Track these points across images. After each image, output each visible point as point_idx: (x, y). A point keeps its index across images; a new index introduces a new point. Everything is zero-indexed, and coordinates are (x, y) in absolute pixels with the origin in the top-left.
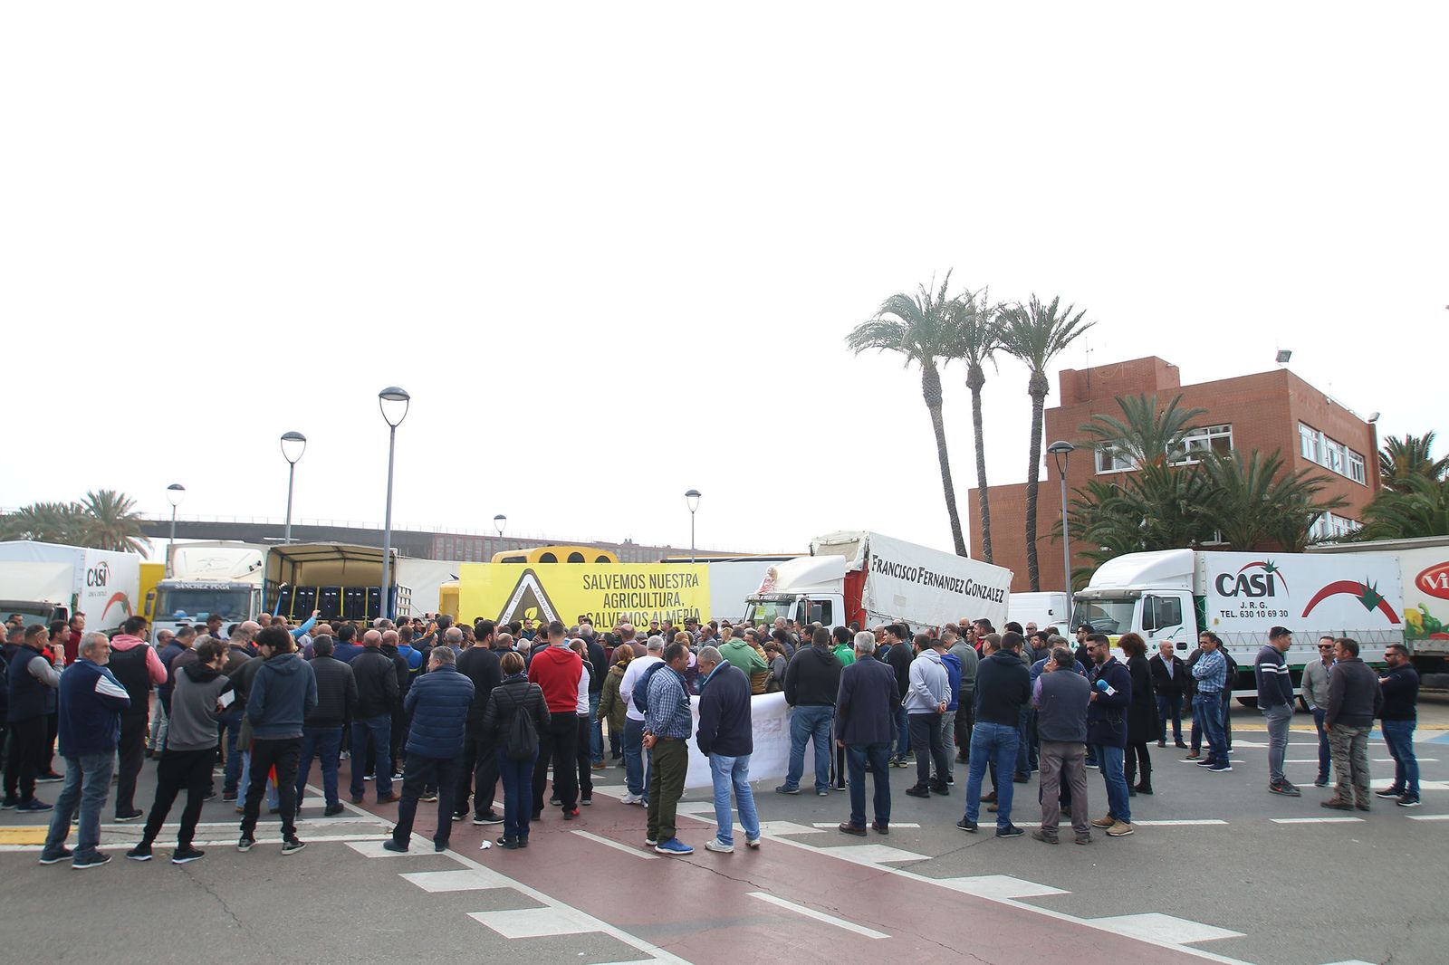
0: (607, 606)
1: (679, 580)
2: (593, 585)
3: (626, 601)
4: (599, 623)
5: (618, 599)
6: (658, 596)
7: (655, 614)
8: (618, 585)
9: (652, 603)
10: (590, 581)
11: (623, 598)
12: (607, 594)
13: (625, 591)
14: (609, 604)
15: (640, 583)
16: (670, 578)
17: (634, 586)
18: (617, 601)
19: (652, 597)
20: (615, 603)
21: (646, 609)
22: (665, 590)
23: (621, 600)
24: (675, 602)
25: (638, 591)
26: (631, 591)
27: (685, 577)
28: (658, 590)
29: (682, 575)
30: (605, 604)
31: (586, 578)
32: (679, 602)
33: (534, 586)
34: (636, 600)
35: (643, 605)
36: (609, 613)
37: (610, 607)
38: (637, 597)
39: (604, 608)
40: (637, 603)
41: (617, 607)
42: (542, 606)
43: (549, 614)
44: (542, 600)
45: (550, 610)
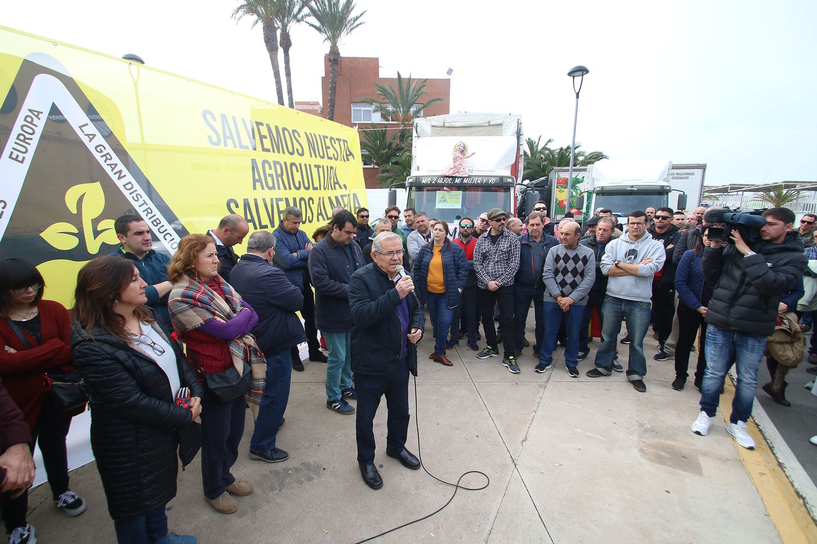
0: (258, 184)
2: (226, 137)
3: (285, 177)
4: (253, 221)
5: (273, 172)
6: (321, 170)
8: (267, 144)
9: (317, 182)
10: (218, 125)
11: (279, 172)
12: (254, 162)
13: (280, 158)
14: (260, 180)
15: (297, 146)
17: (291, 150)
18: (271, 175)
19: (314, 170)
20: (269, 179)
21: (311, 193)
22: (325, 162)
25: (296, 159)
27: (342, 143)
28: (319, 161)
29: (339, 140)
30: (255, 181)
31: (209, 117)
34: (297, 177)
35: (306, 185)
36: (264, 200)
37: (263, 188)
38: (298, 171)
39: (255, 188)
40: (299, 182)
41: (273, 188)
42: (120, 184)
43: (141, 201)
44: (109, 162)
45: (140, 191)
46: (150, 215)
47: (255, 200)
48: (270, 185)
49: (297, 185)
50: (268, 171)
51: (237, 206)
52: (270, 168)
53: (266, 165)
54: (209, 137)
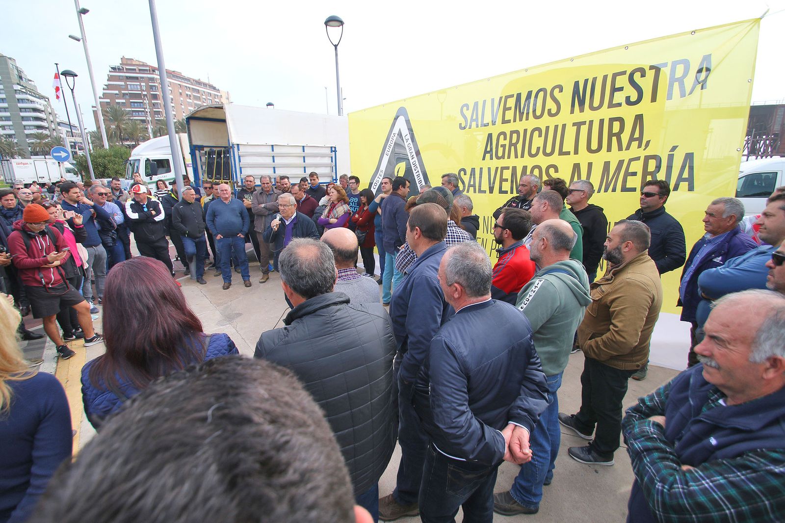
0: (488, 156)
1: (646, 84)
2: (472, 120)
3: (520, 146)
4: (474, 186)
5: (507, 142)
6: (584, 129)
7: (577, 167)
8: (509, 115)
9: (569, 146)
10: (468, 114)
11: (514, 141)
12: (490, 136)
13: (520, 126)
16: (622, 81)
17: (539, 113)
18: (504, 146)
19: (571, 132)
20: (500, 150)
21: (555, 159)
23: (511, 144)
24: (632, 139)
26: (531, 124)
28: (587, 116)
30: (486, 152)
31: (465, 109)
32: (640, 139)
33: (405, 132)
34: (538, 142)
35: (548, 150)
36: (489, 169)
37: (491, 158)
38: (540, 136)
39: (484, 159)
40: (538, 149)
41: (503, 157)
42: (411, 161)
43: (417, 171)
44: (410, 151)
45: (418, 166)
46: (419, 178)
47: (481, 169)
48: (500, 154)
49: (534, 151)
50: (502, 142)
51: (465, 174)
52: (505, 139)
53: (502, 137)
54: (460, 124)
